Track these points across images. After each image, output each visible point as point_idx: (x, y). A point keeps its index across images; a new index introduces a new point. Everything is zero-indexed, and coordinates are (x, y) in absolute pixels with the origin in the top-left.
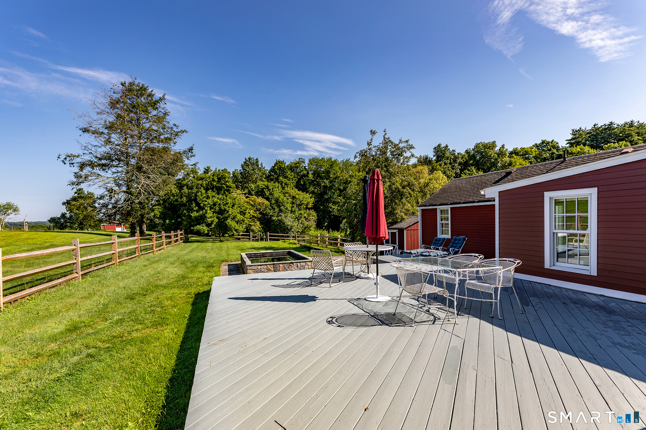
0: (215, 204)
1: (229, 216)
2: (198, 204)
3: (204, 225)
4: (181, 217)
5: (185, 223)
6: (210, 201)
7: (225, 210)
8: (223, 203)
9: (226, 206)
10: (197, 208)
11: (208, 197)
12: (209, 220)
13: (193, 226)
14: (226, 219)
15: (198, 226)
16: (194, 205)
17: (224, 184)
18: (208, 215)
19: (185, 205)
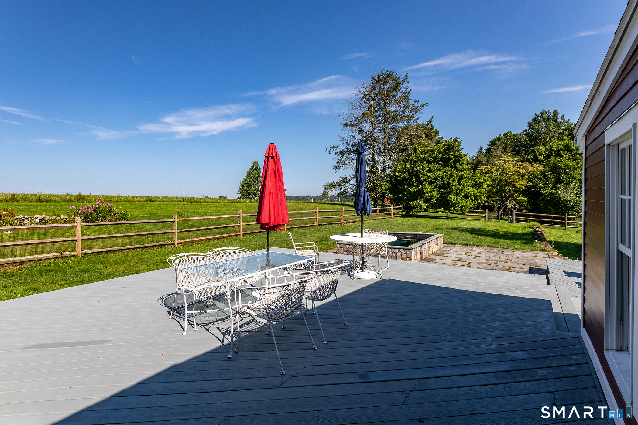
0: (436, 179)
1: (452, 191)
2: (418, 179)
3: (422, 200)
4: (402, 192)
5: (405, 198)
6: (432, 175)
7: (448, 184)
8: (446, 176)
9: (450, 179)
10: (417, 183)
11: (430, 171)
12: (428, 195)
13: (411, 201)
14: (449, 193)
15: (415, 201)
16: (414, 179)
17: (452, 155)
18: (426, 190)
19: (406, 180)
